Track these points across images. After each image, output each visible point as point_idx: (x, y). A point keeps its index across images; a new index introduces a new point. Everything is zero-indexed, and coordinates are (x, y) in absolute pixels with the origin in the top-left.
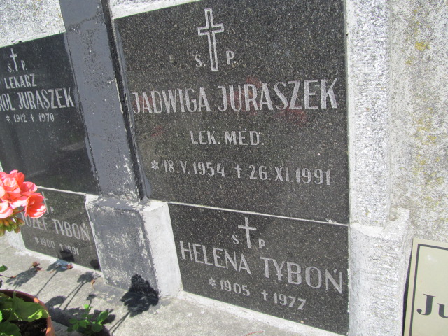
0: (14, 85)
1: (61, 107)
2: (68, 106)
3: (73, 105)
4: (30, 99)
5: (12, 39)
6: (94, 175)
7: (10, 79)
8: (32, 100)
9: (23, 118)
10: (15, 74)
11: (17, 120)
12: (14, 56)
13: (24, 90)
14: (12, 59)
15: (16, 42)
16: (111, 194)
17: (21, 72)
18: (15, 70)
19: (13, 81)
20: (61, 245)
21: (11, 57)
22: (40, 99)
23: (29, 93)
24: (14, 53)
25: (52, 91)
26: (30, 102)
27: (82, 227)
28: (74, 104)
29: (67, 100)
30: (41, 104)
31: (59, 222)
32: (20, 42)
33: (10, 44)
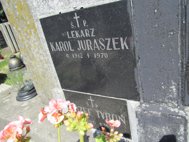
0: (75, 36)
1: (115, 49)
2: (123, 48)
3: (127, 48)
4: (87, 44)
5: (75, 7)
6: (138, 90)
7: (72, 32)
8: (89, 44)
9: (80, 56)
10: (77, 29)
11: (75, 56)
12: (76, 18)
13: (83, 39)
14: (75, 19)
15: (78, 8)
16: (152, 102)
17: (82, 28)
18: (77, 26)
19: (74, 33)
20: (100, 123)
21: (74, 18)
22: (97, 44)
23: (87, 41)
24: (77, 16)
25: (109, 39)
26: (88, 46)
27: (121, 117)
28: (129, 47)
29: (122, 45)
30: (98, 47)
31: (101, 113)
32: (82, 8)
33: (72, 10)
